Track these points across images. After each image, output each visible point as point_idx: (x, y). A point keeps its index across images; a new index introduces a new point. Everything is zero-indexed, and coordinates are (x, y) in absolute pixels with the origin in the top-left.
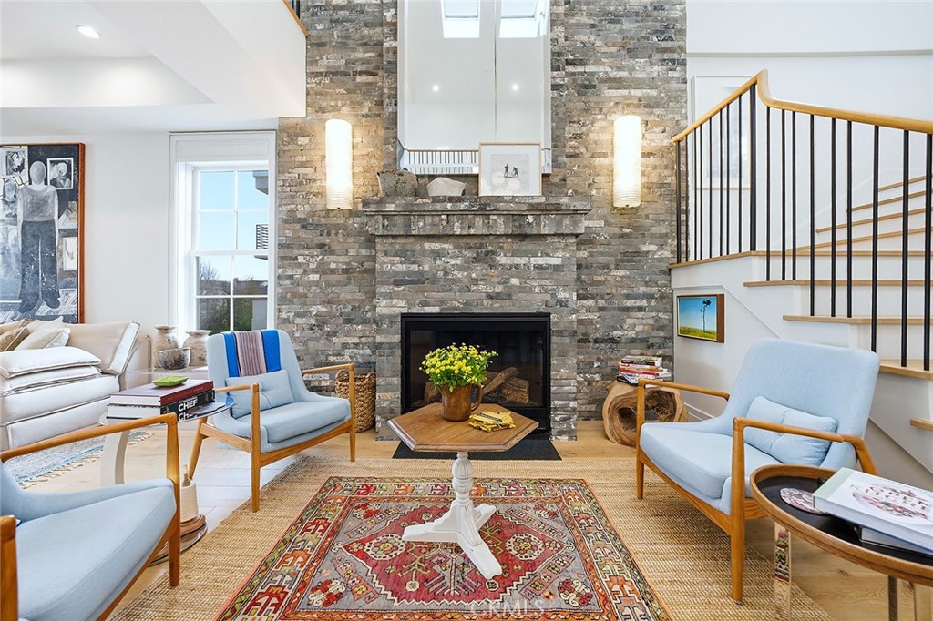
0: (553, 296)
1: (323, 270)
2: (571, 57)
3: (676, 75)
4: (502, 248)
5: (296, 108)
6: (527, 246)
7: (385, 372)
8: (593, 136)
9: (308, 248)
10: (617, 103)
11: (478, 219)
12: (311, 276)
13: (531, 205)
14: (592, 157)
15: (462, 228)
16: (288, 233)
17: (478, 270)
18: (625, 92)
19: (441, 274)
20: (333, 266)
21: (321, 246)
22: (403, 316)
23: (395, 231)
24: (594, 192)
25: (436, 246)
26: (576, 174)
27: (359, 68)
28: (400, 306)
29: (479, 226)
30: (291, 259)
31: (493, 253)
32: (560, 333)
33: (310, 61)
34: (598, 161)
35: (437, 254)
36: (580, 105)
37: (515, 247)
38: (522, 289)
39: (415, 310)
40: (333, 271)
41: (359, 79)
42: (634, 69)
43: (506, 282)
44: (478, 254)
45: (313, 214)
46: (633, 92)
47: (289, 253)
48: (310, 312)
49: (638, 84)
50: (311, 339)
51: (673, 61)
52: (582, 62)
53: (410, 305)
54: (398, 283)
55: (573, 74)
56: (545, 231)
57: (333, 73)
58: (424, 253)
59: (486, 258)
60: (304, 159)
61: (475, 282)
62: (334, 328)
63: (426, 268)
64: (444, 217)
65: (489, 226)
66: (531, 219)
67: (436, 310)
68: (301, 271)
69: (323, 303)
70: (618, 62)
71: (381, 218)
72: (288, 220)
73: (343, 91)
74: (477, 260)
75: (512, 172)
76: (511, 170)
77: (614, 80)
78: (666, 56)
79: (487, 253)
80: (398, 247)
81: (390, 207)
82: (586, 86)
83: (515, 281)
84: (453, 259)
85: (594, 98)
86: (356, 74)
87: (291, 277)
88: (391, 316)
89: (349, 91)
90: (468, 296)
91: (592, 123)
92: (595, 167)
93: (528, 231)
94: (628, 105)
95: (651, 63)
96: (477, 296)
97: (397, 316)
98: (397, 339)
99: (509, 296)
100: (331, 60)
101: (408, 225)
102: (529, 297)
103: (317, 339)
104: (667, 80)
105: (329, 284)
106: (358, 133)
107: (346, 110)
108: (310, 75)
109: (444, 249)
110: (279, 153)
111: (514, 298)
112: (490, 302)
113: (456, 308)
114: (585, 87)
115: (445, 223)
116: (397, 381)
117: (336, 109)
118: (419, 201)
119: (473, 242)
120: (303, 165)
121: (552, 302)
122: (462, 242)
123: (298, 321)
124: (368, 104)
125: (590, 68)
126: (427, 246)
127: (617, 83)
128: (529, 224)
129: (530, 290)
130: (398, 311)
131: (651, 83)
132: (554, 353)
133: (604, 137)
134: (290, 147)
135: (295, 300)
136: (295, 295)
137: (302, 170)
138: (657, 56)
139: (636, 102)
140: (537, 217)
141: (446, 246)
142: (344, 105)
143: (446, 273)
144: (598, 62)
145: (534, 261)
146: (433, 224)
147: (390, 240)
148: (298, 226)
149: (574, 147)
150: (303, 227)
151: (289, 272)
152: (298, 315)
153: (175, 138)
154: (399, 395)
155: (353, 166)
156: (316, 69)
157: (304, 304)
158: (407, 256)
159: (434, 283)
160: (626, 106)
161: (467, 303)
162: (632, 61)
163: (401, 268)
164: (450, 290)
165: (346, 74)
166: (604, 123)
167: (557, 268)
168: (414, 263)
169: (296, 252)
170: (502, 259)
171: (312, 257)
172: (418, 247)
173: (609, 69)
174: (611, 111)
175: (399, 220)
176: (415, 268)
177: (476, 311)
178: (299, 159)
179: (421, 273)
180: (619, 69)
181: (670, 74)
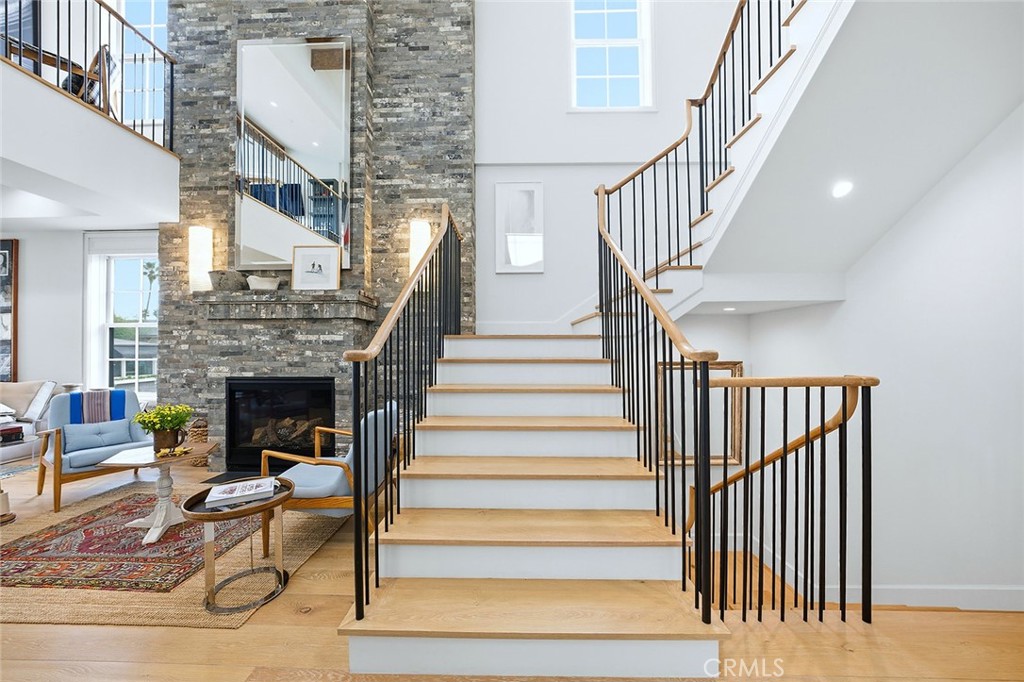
0: (336, 364)
1: (191, 341)
2: (381, 173)
3: (463, 186)
4: (299, 328)
5: (172, 216)
6: (317, 326)
7: (214, 421)
8: (397, 236)
9: (180, 324)
10: (416, 209)
11: (278, 307)
12: (182, 346)
13: (314, 297)
14: (396, 252)
15: (267, 314)
16: (166, 313)
17: (281, 346)
18: (422, 200)
19: (254, 347)
20: (199, 338)
21: (190, 323)
22: (227, 379)
23: (218, 316)
24: (397, 280)
25: (251, 327)
26: (383, 266)
27: (220, 184)
28: (225, 372)
29: (279, 312)
30: (168, 333)
31: (293, 332)
32: (342, 393)
33: (183, 178)
34: (401, 255)
35: (252, 333)
36: (388, 211)
37: (309, 327)
38: (313, 359)
39: (235, 375)
40: (198, 342)
41: (219, 193)
42: (430, 182)
43: (301, 354)
44: (282, 333)
45: (184, 297)
46: (429, 200)
47: (168, 328)
48: (182, 374)
49: (433, 194)
50: (183, 395)
51: (461, 175)
52: (389, 177)
53: (232, 371)
54: (223, 354)
55: (382, 187)
56: (327, 316)
57: (200, 188)
58: (242, 331)
59: (287, 336)
60: (178, 255)
61: (279, 353)
62: (200, 386)
63: (244, 343)
64: (254, 305)
65: (286, 312)
66: (316, 307)
67: (250, 374)
68: (175, 342)
69: (191, 367)
70: (418, 177)
71: (208, 307)
72: (166, 301)
73: (207, 202)
74: (281, 337)
75: (317, 269)
76: (316, 267)
77: (415, 191)
78: (456, 171)
79: (288, 332)
80: (223, 328)
81: (213, 299)
82: (393, 196)
83: (308, 353)
84: (264, 336)
85: (398, 205)
86: (217, 188)
87: (168, 346)
88: (217, 379)
89: (212, 202)
90: (275, 364)
91: (397, 225)
92: (398, 260)
93: (314, 315)
94: (425, 211)
95: (444, 177)
96: (281, 364)
97: (222, 379)
98: (223, 396)
99: (304, 364)
100: (198, 178)
101: (227, 312)
102: (319, 365)
103: (186, 395)
104: (456, 191)
105: (196, 353)
106: (218, 235)
107: (209, 217)
108: (183, 189)
109: (256, 329)
110: (161, 250)
111: (308, 365)
112: (290, 368)
113: (266, 373)
114: (391, 196)
115: (254, 310)
116: (223, 428)
117: (202, 216)
118: (234, 294)
119: (277, 324)
120: (177, 259)
121: (336, 369)
122: (270, 323)
123: (173, 380)
124: (225, 212)
125: (396, 182)
126: (245, 326)
127: (417, 193)
128: (315, 310)
129: (320, 360)
130: (224, 375)
131: (443, 193)
132: (337, 407)
133: (404, 236)
134: (168, 246)
135: (171, 365)
136: (170, 361)
137: (177, 264)
138: (449, 172)
139: (431, 208)
140: (321, 305)
141: (259, 327)
142: (207, 213)
143: (258, 347)
144: (402, 177)
145: (322, 337)
146: (246, 311)
147: (218, 323)
148: (173, 307)
149: (383, 245)
150: (177, 308)
151: (166, 343)
152: (172, 376)
153: (88, 235)
154: (224, 438)
155: (213, 260)
156: (188, 185)
157: (177, 368)
158: (231, 335)
159: (249, 354)
160: (422, 211)
161: (273, 370)
162: (428, 176)
163: (226, 343)
164: (261, 360)
165: (209, 189)
166: (406, 225)
167: (339, 343)
168: (235, 339)
169: (172, 327)
170: (299, 337)
171: (184, 331)
172: (238, 327)
173: (410, 182)
174: (412, 216)
175: (221, 308)
176: (236, 343)
177: (280, 375)
178: (174, 255)
179: (240, 347)
180: (418, 182)
181: (459, 185)
